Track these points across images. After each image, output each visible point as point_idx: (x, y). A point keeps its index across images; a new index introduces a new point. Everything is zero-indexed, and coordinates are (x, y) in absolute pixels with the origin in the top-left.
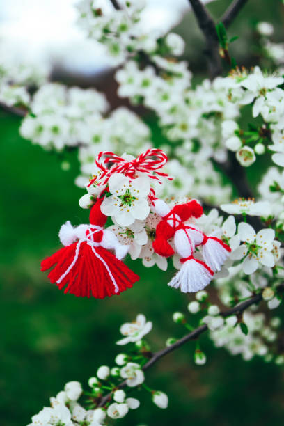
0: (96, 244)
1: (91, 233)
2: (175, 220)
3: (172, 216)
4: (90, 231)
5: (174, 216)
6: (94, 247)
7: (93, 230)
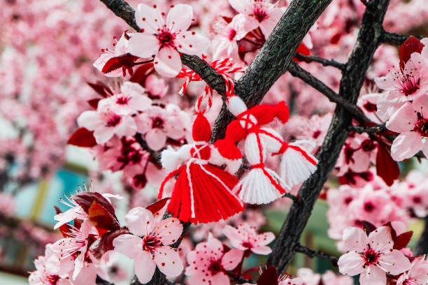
0: (205, 162)
1: (197, 151)
2: (248, 121)
3: (245, 117)
4: (196, 149)
5: (248, 117)
6: (203, 165)
7: (198, 147)
